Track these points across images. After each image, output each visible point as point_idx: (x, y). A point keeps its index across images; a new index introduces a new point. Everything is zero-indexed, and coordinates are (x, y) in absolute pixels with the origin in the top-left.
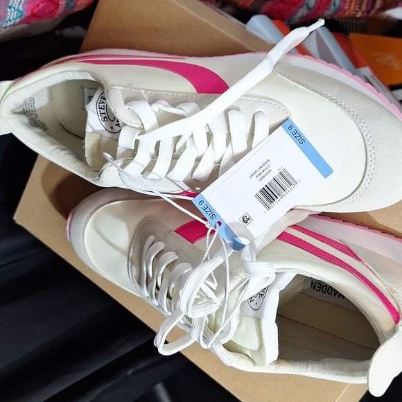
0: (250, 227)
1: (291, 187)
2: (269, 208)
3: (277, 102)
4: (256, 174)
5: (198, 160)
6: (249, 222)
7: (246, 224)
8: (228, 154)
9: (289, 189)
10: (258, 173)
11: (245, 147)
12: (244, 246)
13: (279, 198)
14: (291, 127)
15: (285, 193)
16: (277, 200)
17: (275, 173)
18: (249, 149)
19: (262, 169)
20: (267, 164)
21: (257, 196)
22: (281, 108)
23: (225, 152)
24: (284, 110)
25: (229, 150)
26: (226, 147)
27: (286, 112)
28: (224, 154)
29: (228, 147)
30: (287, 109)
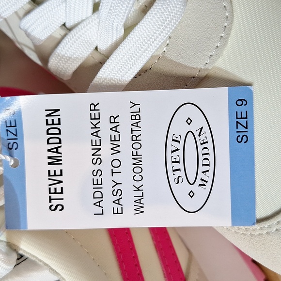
22: (223, 2)
23: (87, 18)
24: (226, 9)
25: (95, 20)
26: (92, 11)
27: (227, 14)
28: (82, 21)
29: (95, 14)
30: (232, 10)
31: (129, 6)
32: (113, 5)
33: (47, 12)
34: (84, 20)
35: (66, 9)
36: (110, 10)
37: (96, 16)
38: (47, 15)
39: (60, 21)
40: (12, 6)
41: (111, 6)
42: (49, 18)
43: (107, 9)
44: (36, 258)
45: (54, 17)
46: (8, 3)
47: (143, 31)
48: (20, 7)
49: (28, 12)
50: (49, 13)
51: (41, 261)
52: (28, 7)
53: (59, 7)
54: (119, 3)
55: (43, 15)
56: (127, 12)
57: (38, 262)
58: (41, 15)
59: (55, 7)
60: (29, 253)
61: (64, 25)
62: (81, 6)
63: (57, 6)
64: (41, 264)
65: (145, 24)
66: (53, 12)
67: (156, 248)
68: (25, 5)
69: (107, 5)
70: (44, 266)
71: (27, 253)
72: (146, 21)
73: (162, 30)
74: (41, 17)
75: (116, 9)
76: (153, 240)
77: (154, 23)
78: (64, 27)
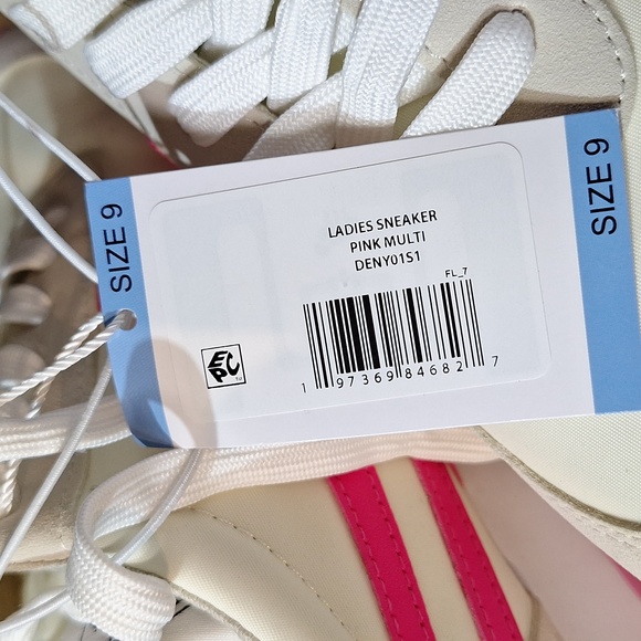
0: (221, 397)
1: (452, 362)
2: (323, 380)
3: (616, 16)
4: (358, 237)
5: (207, 55)
6: (228, 379)
7: (212, 381)
8: (322, 100)
9: (438, 364)
10: (368, 237)
11: (386, 114)
12: (166, 445)
13: (384, 369)
14: (598, 145)
15: (414, 367)
16: (371, 372)
17: (424, 276)
18: (395, 132)
19: (389, 232)
20: (418, 227)
21: (312, 311)
22: (615, 49)
23: (315, 88)
24: (621, 64)
25: (332, 91)
26: (326, 73)
27: (623, 76)
28: (305, 94)
29: (333, 78)
30: (635, 66)
31: (410, 56)
32: (374, 55)
33: (230, 76)
34: (310, 91)
35: (271, 69)
36: (367, 65)
37: (335, 82)
38: (228, 81)
39: (257, 95)
40: (154, 64)
41: (370, 58)
42: (234, 89)
43: (360, 62)
44: (210, 606)
45: (243, 87)
46: (145, 58)
47: (439, 117)
48: (172, 66)
49: (188, 77)
50: (233, 78)
51: (219, 612)
52: (188, 65)
53: (254, 65)
54: (388, 52)
55: (220, 83)
56: (405, 69)
57: (215, 616)
58: (215, 82)
59: (246, 66)
60: (192, 596)
61: (264, 102)
62: (303, 63)
63: (252, 63)
64: (221, 619)
65: (445, 104)
66: (241, 74)
67: (462, 587)
68: (181, 61)
69: (362, 55)
70: (227, 624)
71: (189, 595)
72: (445, 96)
73: (481, 114)
74: (216, 87)
75: (382, 64)
76: (456, 571)
77: (464, 100)
78: (263, 107)
